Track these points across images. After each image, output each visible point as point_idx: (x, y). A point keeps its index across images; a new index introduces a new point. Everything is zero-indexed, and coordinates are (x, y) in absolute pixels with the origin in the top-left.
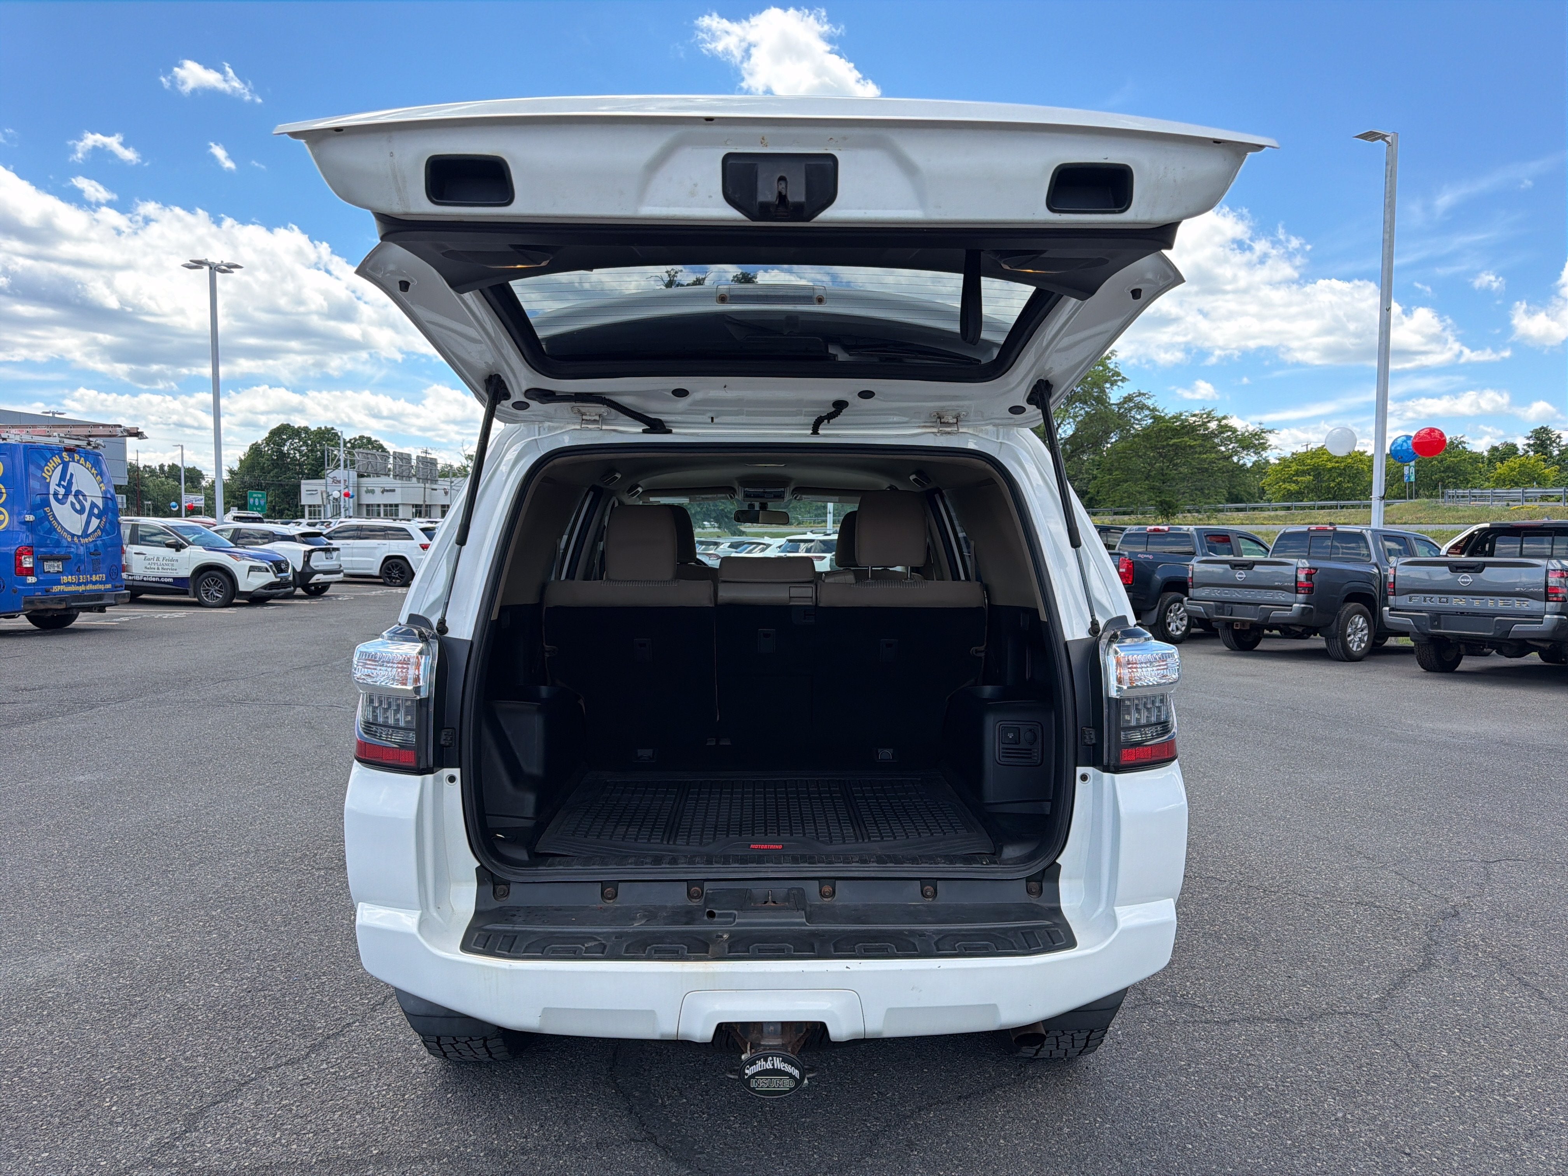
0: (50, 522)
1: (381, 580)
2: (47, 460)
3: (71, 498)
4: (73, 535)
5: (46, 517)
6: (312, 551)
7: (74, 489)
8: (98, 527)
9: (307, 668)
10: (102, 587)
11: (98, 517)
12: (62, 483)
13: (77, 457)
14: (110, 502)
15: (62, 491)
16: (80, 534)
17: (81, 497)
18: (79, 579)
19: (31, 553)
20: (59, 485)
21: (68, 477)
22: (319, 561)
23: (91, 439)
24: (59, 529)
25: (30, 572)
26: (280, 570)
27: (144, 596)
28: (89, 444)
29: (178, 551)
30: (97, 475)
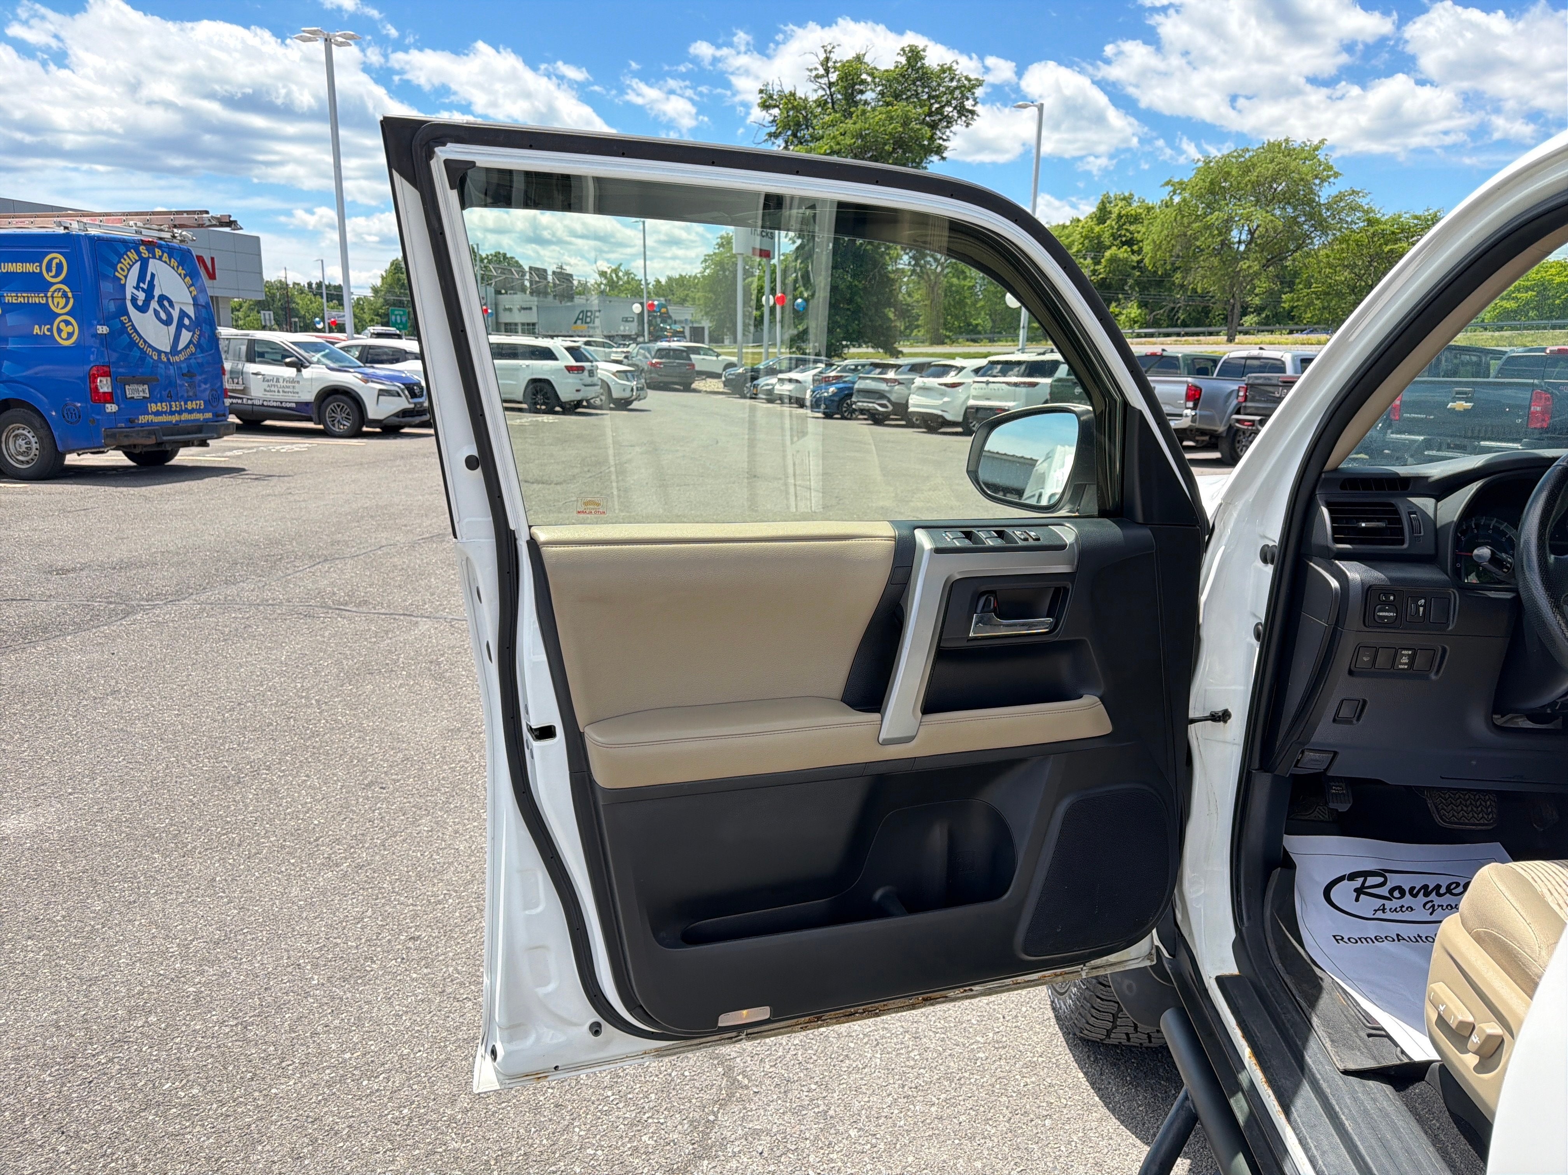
0: (129, 335)
2: (121, 256)
3: (154, 304)
4: (160, 352)
5: (124, 329)
7: (157, 293)
8: (191, 342)
10: (200, 416)
11: (188, 329)
12: (142, 285)
13: (158, 252)
14: (204, 310)
15: (141, 296)
16: (168, 350)
17: (166, 303)
18: (171, 407)
19: (105, 374)
20: (137, 288)
21: (148, 278)
23: (175, 230)
24: (141, 344)
25: (109, 398)
26: (413, 395)
27: (268, 422)
28: (174, 237)
29: (299, 371)
30: (185, 276)
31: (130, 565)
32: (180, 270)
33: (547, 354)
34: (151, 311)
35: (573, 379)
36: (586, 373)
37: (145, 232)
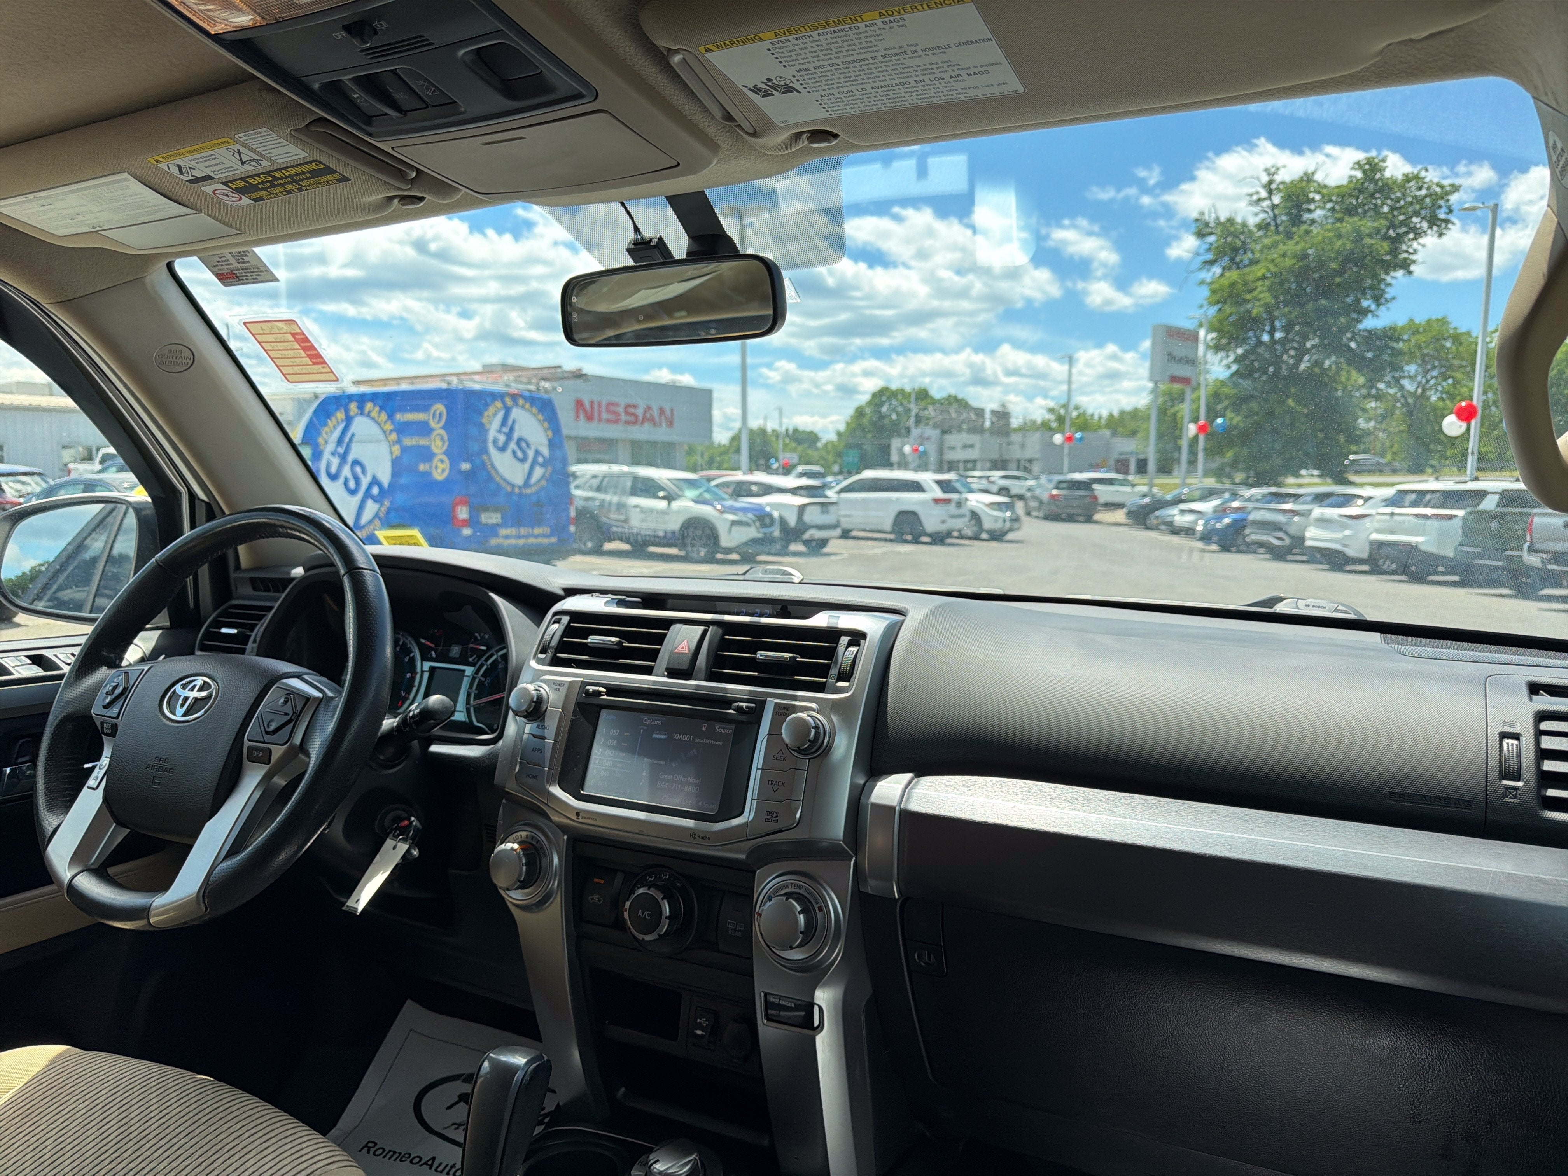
0: (487, 471)
1: (892, 536)
2: (487, 405)
3: (513, 445)
4: (513, 486)
5: (483, 466)
6: (805, 505)
7: (516, 436)
8: (542, 477)
10: (545, 541)
11: (542, 465)
12: (503, 429)
13: (521, 402)
14: (557, 450)
15: (502, 438)
16: (521, 484)
17: (523, 444)
18: (519, 532)
19: (465, 504)
20: (499, 431)
22: (813, 516)
23: (540, 383)
24: (498, 479)
25: (465, 524)
26: (764, 525)
28: (539, 388)
29: (669, 503)
30: (544, 421)
32: (540, 417)
33: (916, 487)
34: (509, 452)
35: (939, 511)
36: (953, 505)
37: (513, 385)
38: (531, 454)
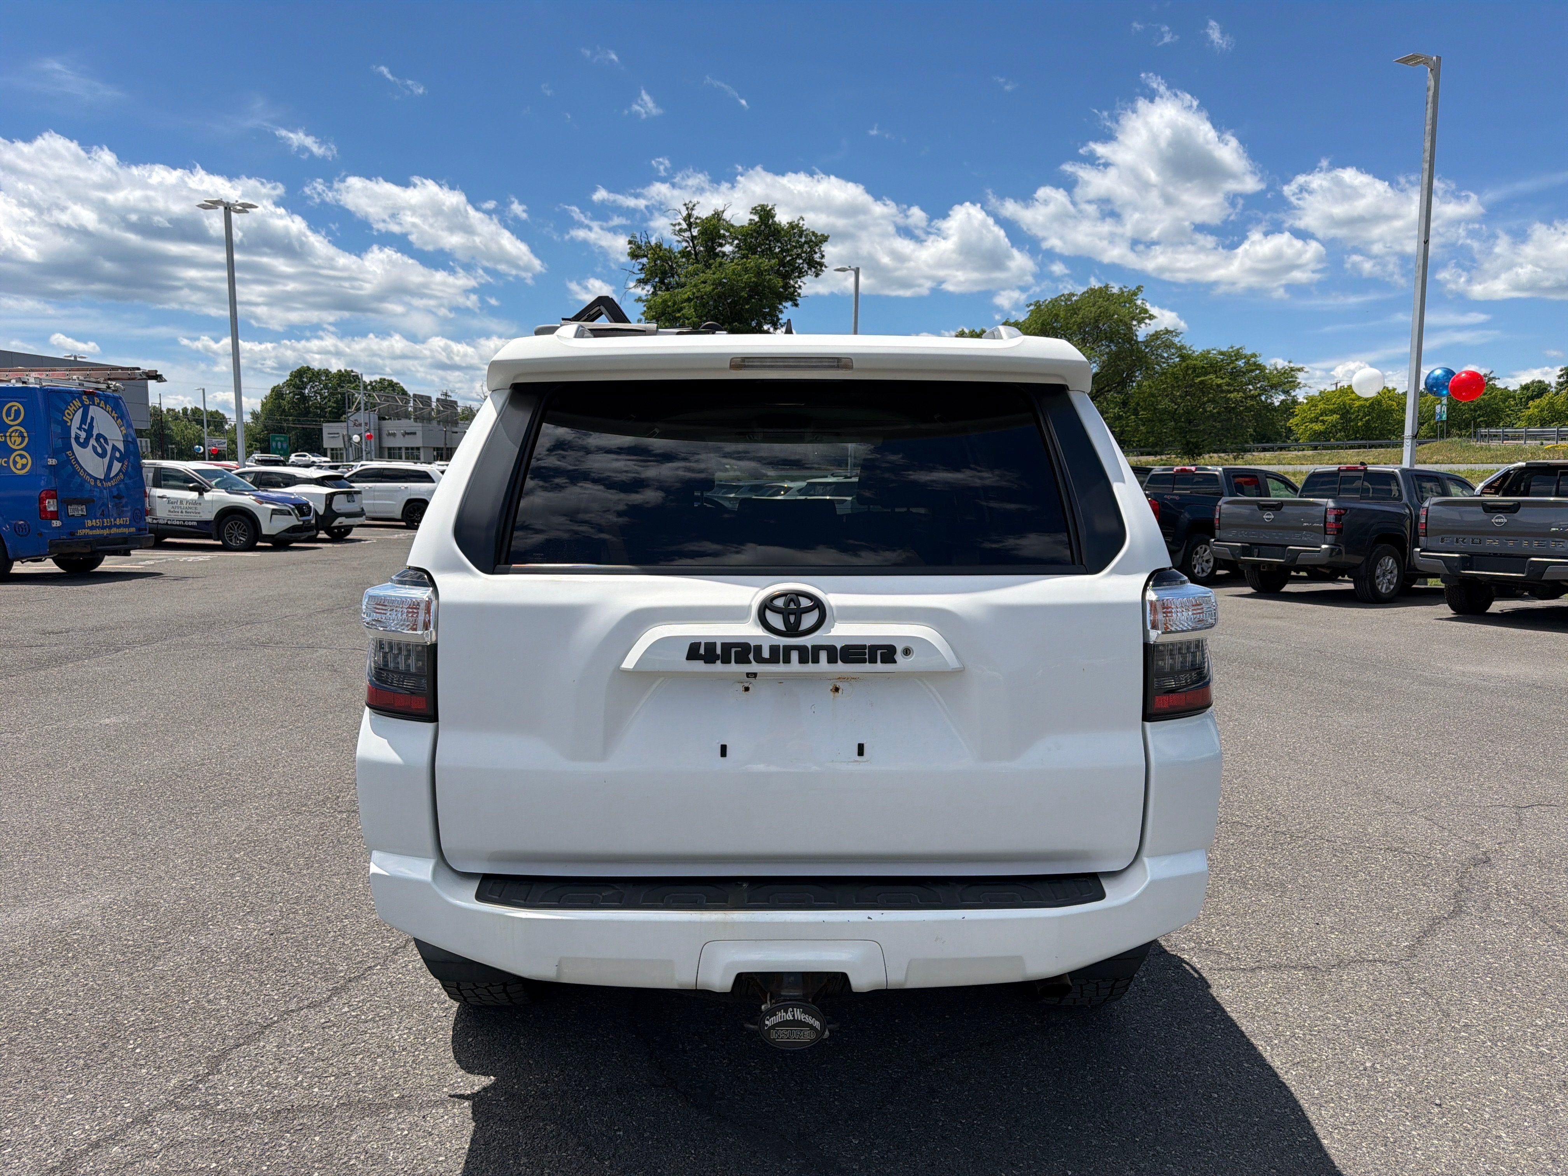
0: (72, 465)
2: (67, 404)
3: (93, 442)
4: (96, 479)
5: (68, 461)
6: (334, 494)
7: (95, 433)
8: (120, 471)
9: (330, 611)
10: (126, 530)
11: (119, 460)
12: (83, 426)
13: (97, 400)
14: (131, 445)
15: (83, 435)
16: (102, 477)
17: (102, 440)
18: (103, 523)
19: (52, 497)
20: (80, 428)
21: (89, 421)
23: (110, 382)
24: (82, 473)
25: (55, 515)
26: (302, 514)
27: (168, 540)
28: (109, 387)
29: (201, 494)
30: (118, 418)
31: (102, 629)
32: (114, 414)
33: (425, 477)
34: (90, 446)
37: (86, 384)
38: (109, 449)
